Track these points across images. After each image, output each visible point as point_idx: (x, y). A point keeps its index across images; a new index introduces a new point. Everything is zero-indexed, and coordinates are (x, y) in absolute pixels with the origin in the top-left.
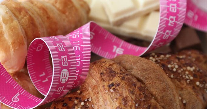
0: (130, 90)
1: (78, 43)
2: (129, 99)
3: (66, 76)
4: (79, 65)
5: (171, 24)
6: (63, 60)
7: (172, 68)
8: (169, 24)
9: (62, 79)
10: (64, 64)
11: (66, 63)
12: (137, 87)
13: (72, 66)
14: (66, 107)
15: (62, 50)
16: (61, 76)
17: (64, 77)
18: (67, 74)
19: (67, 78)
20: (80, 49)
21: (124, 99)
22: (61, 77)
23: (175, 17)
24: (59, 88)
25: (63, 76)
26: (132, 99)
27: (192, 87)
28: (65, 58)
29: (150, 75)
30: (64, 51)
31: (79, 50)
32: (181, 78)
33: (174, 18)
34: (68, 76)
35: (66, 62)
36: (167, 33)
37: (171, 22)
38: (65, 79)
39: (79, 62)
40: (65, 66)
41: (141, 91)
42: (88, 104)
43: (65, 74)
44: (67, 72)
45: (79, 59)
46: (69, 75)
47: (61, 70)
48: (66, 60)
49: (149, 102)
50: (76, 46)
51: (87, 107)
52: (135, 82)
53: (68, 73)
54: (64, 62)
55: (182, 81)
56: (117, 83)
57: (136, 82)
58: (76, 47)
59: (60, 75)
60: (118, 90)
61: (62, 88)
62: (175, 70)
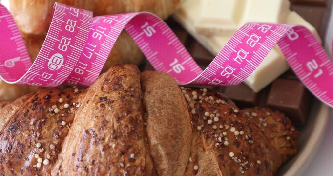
0: (118, 115)
1: (102, 30)
2: (110, 125)
3: (58, 62)
4: (90, 58)
5: (238, 59)
6: (63, 42)
7: (208, 118)
8: (235, 60)
9: (50, 64)
10: (61, 48)
11: (65, 48)
12: (129, 115)
13: (72, 54)
14: (47, 100)
15: (69, 30)
16: (50, 60)
17: (56, 63)
18: (61, 61)
19: (59, 67)
20: (101, 38)
21: (103, 122)
22: (50, 62)
23: (248, 53)
24: (44, 74)
25: (54, 61)
26: (113, 126)
27: (218, 154)
28: (68, 41)
29: (162, 111)
30: (73, 31)
31: (99, 39)
32: (212, 137)
33: (246, 53)
34: (61, 64)
35: (65, 45)
36: (228, 70)
37: (238, 56)
38: (56, 67)
39: (92, 54)
40: (62, 50)
41: (132, 123)
42: (72, 108)
43: (57, 60)
44: (62, 58)
45: (93, 50)
46: (63, 64)
47: (52, 53)
48: (67, 44)
49: (133, 141)
50: (99, 32)
51: (69, 112)
52: (132, 109)
53: (63, 60)
54: (63, 44)
55: (209, 141)
56: (111, 99)
57: (134, 109)
58: (98, 34)
59: (50, 58)
60: (105, 107)
61: (49, 76)
62: (210, 122)
